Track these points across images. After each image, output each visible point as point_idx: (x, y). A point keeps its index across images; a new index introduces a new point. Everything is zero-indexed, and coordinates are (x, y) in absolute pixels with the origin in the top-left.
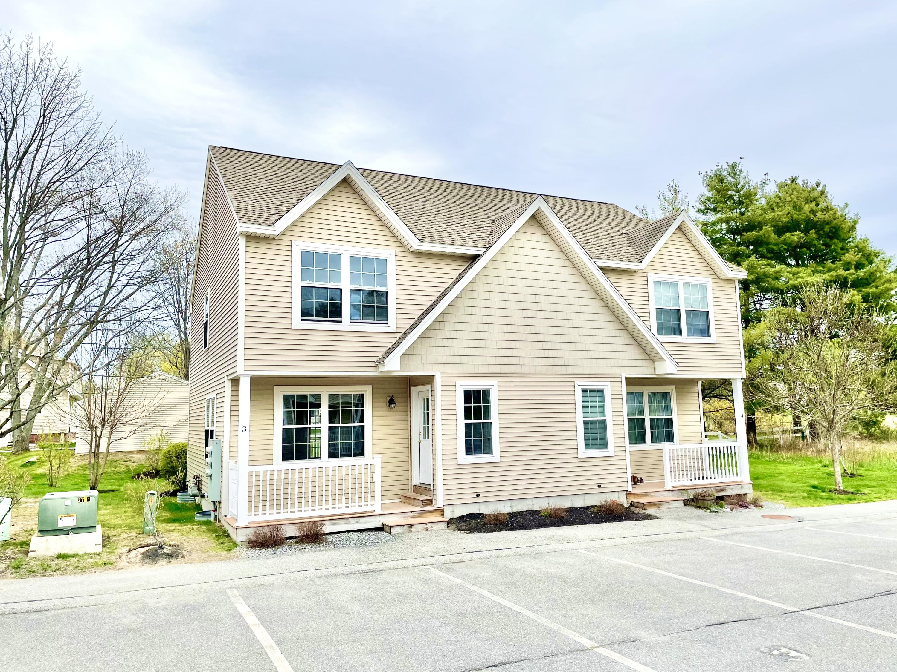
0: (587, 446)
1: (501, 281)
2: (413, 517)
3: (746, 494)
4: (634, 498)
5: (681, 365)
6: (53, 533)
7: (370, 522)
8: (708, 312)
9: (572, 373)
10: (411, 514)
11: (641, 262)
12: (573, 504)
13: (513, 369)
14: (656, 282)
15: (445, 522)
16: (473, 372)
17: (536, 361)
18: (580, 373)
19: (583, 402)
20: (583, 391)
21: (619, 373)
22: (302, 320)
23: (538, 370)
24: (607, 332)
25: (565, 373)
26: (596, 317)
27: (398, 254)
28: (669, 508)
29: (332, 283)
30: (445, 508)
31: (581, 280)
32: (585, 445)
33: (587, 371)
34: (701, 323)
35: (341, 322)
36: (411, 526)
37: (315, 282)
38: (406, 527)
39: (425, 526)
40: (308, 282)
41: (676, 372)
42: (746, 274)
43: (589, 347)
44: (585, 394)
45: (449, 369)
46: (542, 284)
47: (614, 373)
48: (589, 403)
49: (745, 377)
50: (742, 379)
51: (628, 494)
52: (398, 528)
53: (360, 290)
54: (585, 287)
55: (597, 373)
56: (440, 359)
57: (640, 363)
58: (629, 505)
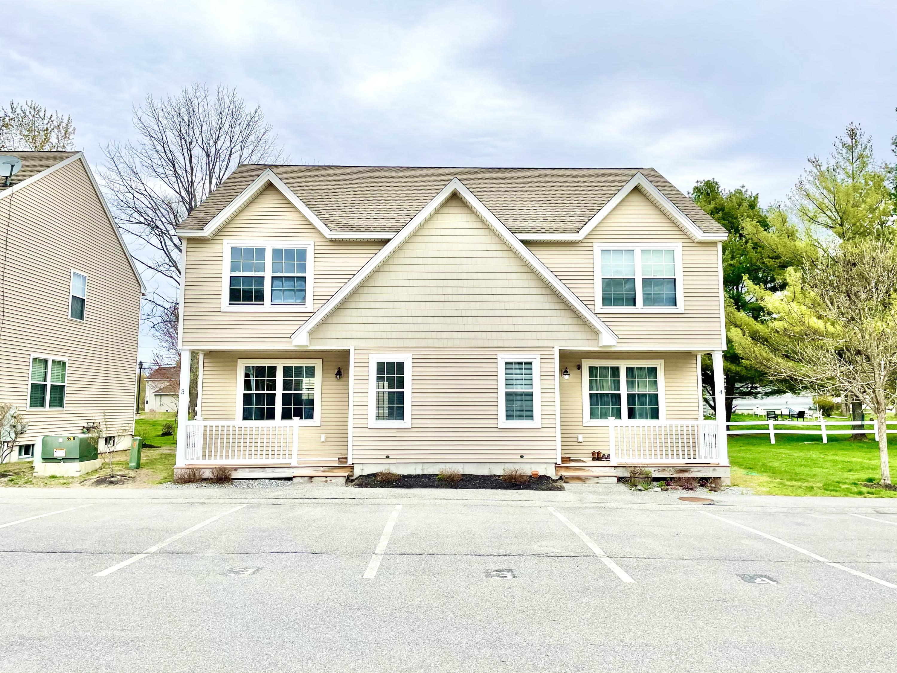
0: (508, 418)
1: (420, 261)
2: (324, 471)
3: (720, 478)
4: (565, 471)
5: (620, 337)
6: (51, 461)
7: (285, 472)
8: (675, 279)
9: (496, 346)
10: (322, 469)
11: (578, 232)
12: (490, 471)
13: (430, 343)
14: (603, 251)
15: (345, 477)
16: (387, 345)
17: (455, 335)
18: (505, 346)
19: (506, 374)
20: (507, 363)
21: (552, 345)
22: (230, 304)
23: (457, 343)
24: (540, 306)
25: (487, 346)
26: (527, 291)
27: (317, 243)
28: (598, 483)
29: (257, 273)
30: (355, 465)
31: (511, 255)
32: (506, 416)
33: (513, 344)
34: (666, 291)
35: (263, 304)
36: (311, 478)
37: (241, 273)
38: (306, 478)
39: (324, 479)
40: (237, 272)
41: (615, 344)
42: (727, 235)
43: (515, 321)
44: (509, 366)
45: (363, 343)
46: (465, 261)
47: (545, 345)
48: (514, 375)
49: (726, 349)
50: (723, 351)
51: (558, 467)
52: (300, 478)
53: (282, 277)
54: (513, 261)
55: (524, 346)
56: (354, 335)
57: (579, 336)
58: (559, 477)
